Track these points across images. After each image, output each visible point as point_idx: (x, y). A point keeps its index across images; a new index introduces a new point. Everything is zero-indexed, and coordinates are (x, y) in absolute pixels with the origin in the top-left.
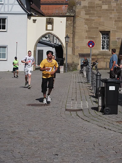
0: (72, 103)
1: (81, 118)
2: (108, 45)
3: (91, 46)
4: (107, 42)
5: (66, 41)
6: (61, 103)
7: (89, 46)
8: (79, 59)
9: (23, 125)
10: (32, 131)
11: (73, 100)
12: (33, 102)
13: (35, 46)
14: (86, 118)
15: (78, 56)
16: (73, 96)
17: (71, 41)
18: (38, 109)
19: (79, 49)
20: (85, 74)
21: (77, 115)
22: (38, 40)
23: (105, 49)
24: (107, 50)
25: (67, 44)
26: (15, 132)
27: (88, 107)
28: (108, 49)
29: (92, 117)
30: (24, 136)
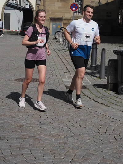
0: (67, 77)
1: (93, 100)
2: (81, 9)
3: (74, 9)
4: (80, 6)
5: (37, 4)
6: (55, 77)
7: (72, 10)
8: (50, 23)
9: (27, 114)
10: (45, 124)
11: (66, 73)
12: (20, 76)
13: (3, 8)
14: (100, 101)
15: (49, 21)
16: (62, 67)
17: (42, 4)
18: (33, 86)
19: (51, 13)
20: (61, 40)
21: (85, 95)
22: (6, 3)
23: (78, 13)
24: (79, 14)
25: (38, 7)
26: (23, 126)
27: (90, 82)
28: (81, 13)
29: (106, 99)
30: (39, 134)
